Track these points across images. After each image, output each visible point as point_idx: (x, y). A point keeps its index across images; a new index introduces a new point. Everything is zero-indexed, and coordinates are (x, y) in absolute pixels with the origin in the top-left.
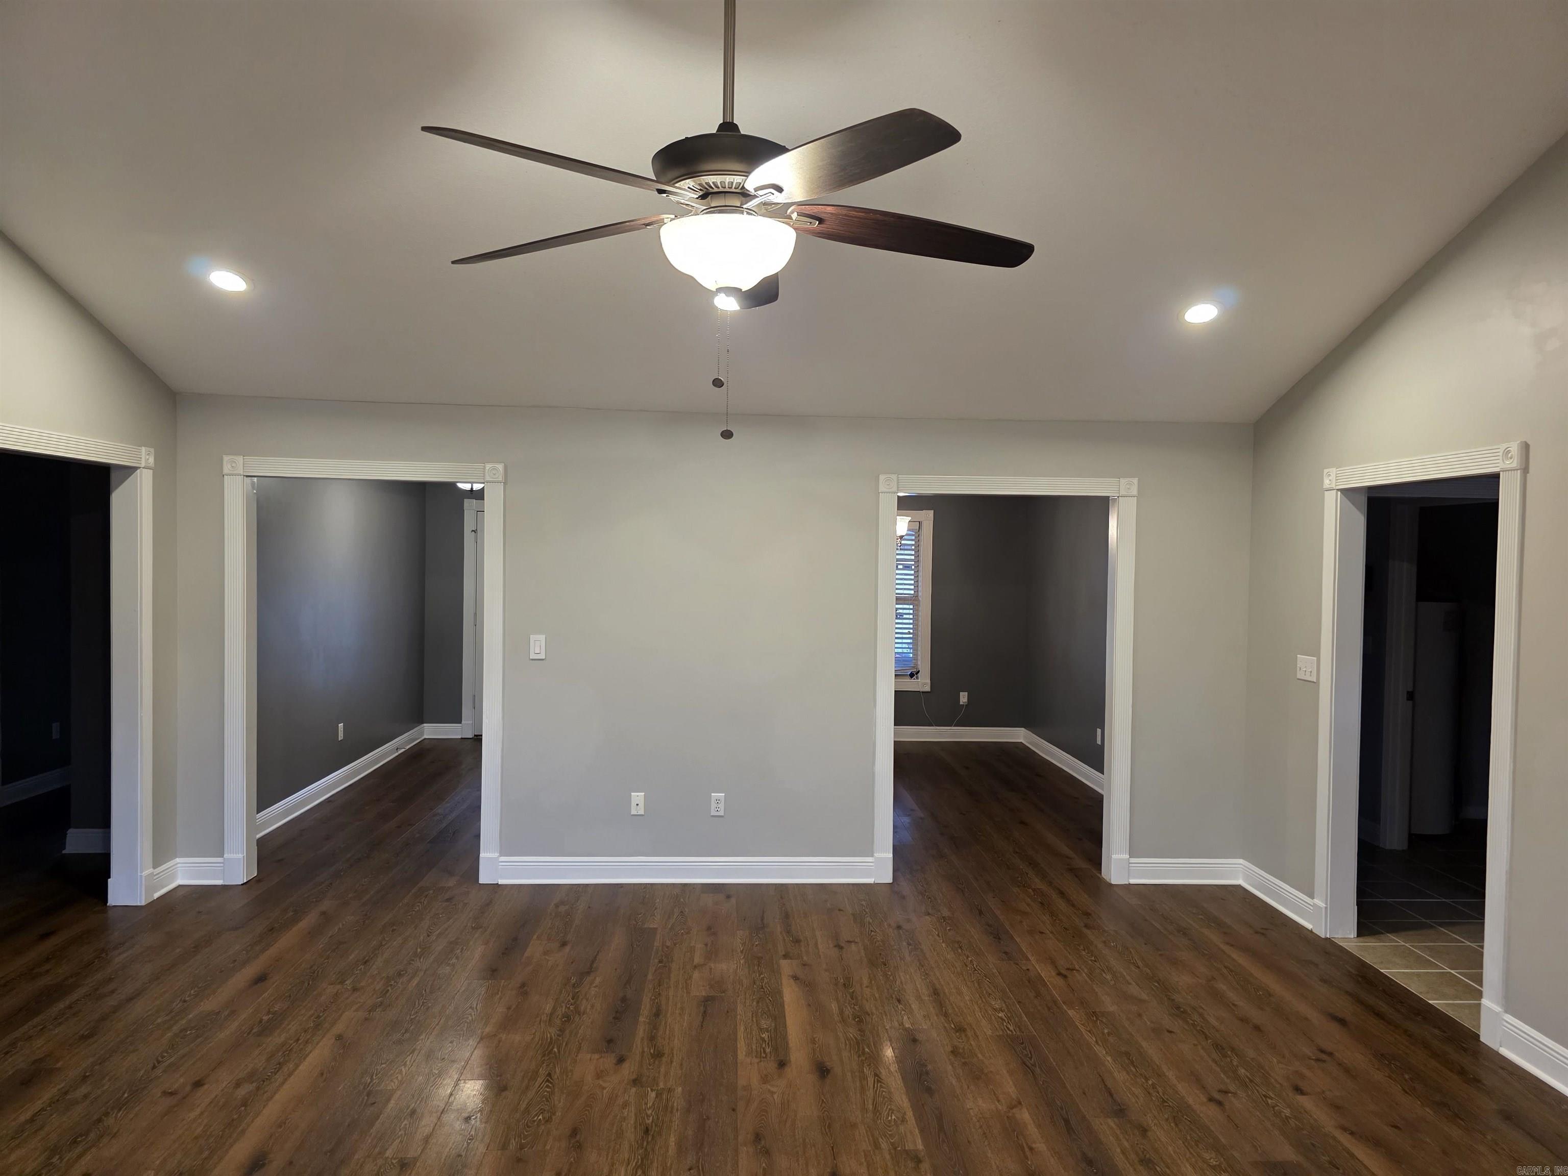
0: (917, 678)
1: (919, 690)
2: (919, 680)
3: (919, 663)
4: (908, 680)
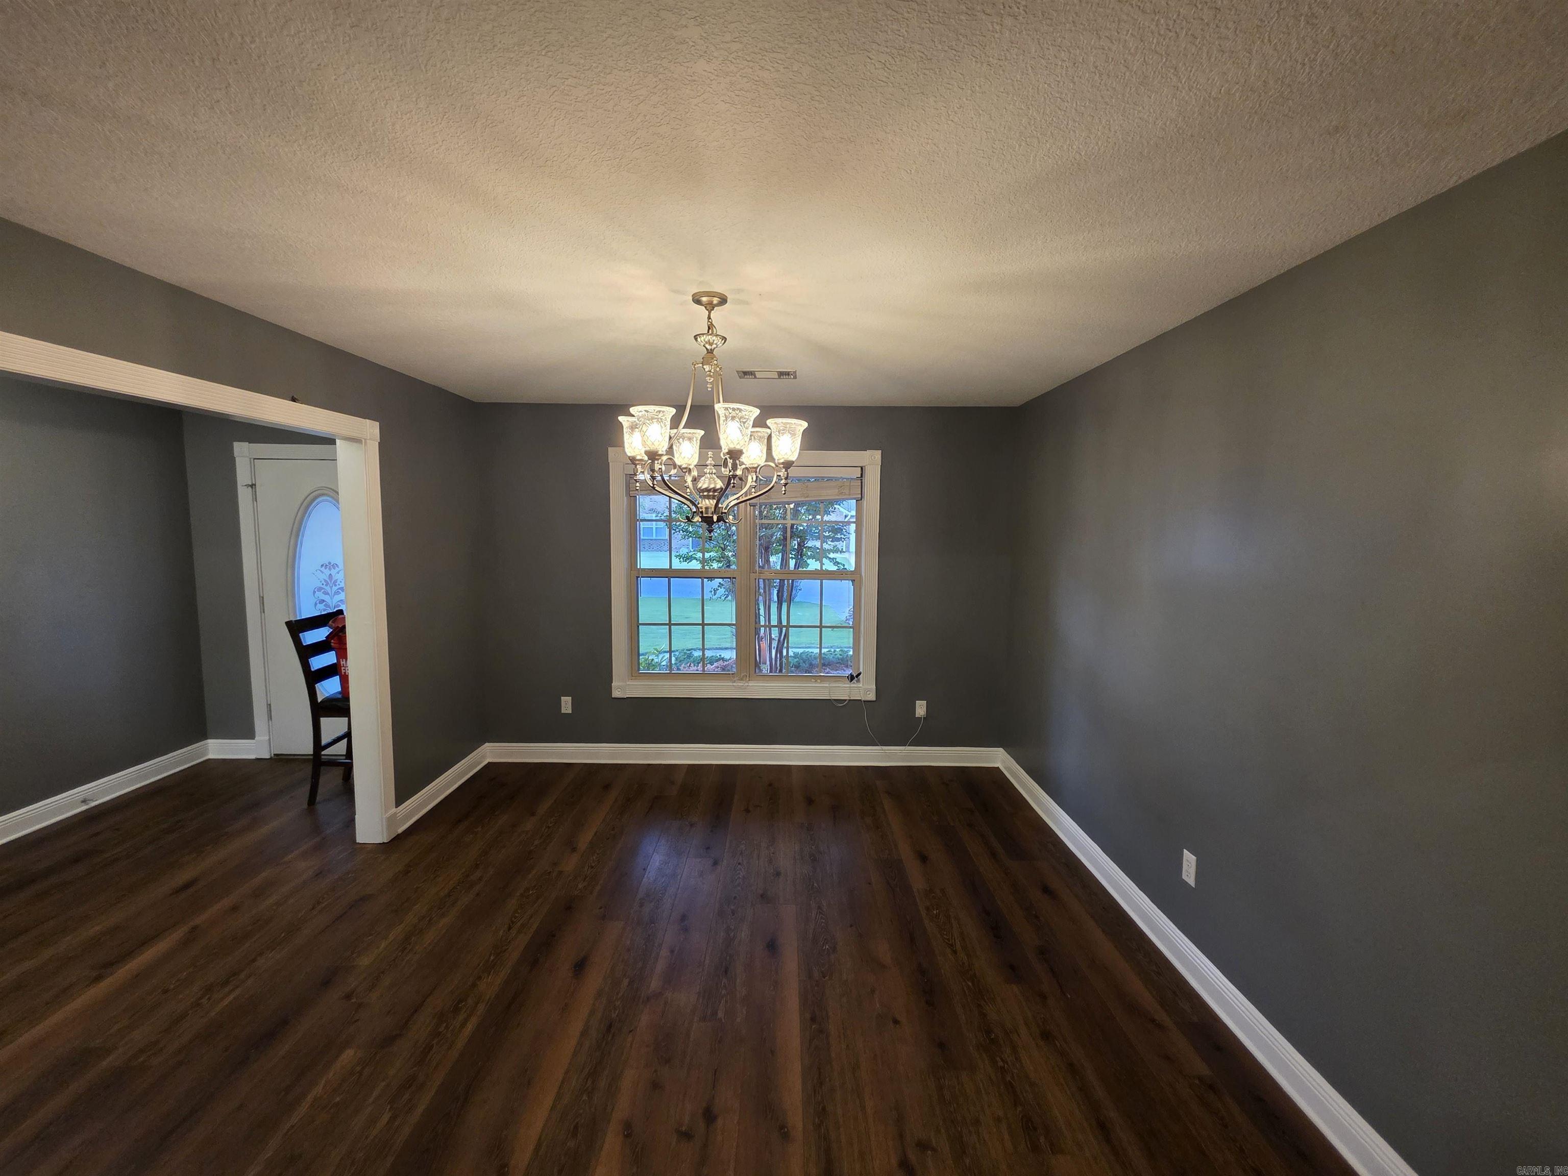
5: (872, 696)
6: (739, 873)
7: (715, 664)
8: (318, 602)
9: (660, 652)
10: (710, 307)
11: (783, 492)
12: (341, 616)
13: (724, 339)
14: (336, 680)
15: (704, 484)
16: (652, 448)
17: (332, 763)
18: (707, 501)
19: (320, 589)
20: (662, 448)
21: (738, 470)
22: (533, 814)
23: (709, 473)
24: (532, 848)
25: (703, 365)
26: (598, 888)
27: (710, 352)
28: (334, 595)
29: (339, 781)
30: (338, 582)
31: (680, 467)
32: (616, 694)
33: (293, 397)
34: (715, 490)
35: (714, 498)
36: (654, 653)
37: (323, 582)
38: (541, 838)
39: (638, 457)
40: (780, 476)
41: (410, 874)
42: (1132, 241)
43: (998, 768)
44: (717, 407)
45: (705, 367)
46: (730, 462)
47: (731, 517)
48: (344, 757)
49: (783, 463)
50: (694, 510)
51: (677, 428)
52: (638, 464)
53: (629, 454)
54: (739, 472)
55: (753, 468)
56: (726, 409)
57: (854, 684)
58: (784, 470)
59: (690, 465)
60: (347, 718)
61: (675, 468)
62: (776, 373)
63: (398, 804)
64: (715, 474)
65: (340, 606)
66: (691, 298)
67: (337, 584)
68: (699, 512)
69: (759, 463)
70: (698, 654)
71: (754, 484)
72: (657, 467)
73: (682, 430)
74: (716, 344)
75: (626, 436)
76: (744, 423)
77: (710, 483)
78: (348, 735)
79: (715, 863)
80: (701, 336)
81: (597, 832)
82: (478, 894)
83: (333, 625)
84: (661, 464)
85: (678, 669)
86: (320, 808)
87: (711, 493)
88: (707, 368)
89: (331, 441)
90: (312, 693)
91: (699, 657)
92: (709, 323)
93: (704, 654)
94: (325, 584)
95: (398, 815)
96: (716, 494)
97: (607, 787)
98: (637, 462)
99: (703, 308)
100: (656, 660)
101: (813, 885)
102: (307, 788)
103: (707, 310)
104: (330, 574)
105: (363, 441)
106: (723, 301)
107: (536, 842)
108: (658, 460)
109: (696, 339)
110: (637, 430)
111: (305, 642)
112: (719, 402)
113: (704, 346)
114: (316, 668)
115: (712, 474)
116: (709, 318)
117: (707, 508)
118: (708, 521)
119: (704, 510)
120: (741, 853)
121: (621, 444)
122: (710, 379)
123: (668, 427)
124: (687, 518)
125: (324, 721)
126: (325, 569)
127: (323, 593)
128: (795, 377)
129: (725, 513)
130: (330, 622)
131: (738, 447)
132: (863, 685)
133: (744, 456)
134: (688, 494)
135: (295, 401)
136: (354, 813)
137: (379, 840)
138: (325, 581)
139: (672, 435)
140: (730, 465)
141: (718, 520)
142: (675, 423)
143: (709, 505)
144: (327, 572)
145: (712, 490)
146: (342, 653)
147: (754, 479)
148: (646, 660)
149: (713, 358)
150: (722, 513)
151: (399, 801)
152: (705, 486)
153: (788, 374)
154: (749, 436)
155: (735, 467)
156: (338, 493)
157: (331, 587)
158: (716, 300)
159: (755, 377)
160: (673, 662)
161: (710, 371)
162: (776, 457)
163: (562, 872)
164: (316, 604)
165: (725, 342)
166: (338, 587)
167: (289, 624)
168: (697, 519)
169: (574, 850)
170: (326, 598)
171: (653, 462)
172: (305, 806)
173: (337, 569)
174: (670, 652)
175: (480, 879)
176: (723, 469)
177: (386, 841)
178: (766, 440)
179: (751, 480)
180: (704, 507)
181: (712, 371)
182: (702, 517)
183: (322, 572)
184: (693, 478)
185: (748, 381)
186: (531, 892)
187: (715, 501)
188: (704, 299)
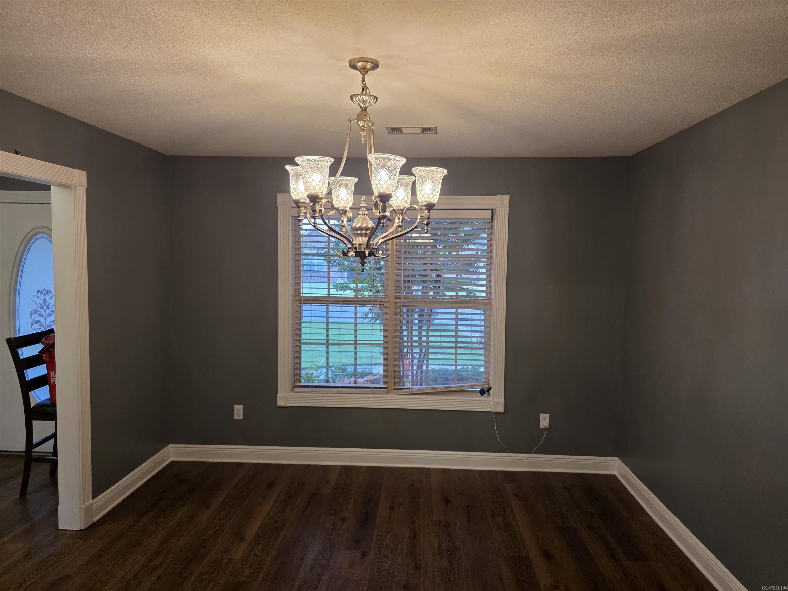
0: (489, 395)
1: (490, 410)
2: (491, 399)
3: (491, 378)
4: (478, 398)
5: (501, 409)
6: (385, 566)
7: (365, 378)
8: (34, 322)
9: (319, 368)
10: (364, 71)
11: (426, 231)
12: (52, 335)
13: (376, 99)
14: (46, 388)
15: (357, 224)
16: (314, 192)
17: (41, 459)
18: (360, 238)
19: (36, 312)
20: (322, 191)
21: (387, 212)
22: (208, 507)
23: (362, 215)
24: (206, 537)
25: (357, 122)
26: (262, 575)
27: (364, 109)
28: (47, 317)
29: (47, 474)
30: (51, 306)
31: (337, 209)
32: (281, 403)
33: (16, 150)
34: (367, 229)
35: (366, 235)
36: (313, 368)
37: (39, 306)
38: (214, 528)
39: (302, 201)
40: (423, 216)
41: (102, 558)
42: (740, 5)
43: (615, 476)
44: (369, 156)
45: (359, 122)
46: (380, 204)
47: (380, 252)
48: (51, 455)
49: (425, 206)
50: (349, 246)
51: (334, 176)
52: (302, 206)
53: (294, 198)
54: (388, 214)
55: (400, 210)
56: (377, 158)
57: (484, 398)
58: (426, 212)
59: (346, 207)
60: (55, 421)
61: (333, 210)
62: (420, 129)
63: (94, 496)
64: (367, 215)
65: (52, 326)
66: (348, 64)
67: (50, 307)
68: (353, 247)
69: (405, 205)
70: (350, 369)
71: (400, 224)
72: (317, 208)
73: (339, 178)
74: (369, 103)
75: (292, 183)
76: (393, 170)
77: (363, 223)
78: (54, 436)
79: (364, 555)
80: (357, 96)
81: (261, 525)
82: (159, 578)
83: (45, 341)
84: (321, 206)
85: (334, 382)
86: (30, 498)
87: (364, 232)
88: (361, 123)
89: (47, 188)
90: (26, 400)
91: (352, 371)
92: (363, 85)
93: (356, 370)
94: (40, 307)
95: (94, 506)
96: (368, 232)
97: (271, 485)
98: (301, 205)
99: (358, 72)
100: (315, 374)
101: (450, 577)
102: (19, 480)
103: (362, 74)
104: (45, 299)
105: (73, 186)
106: (376, 66)
107: (210, 533)
108: (318, 202)
109: (352, 99)
110: (301, 177)
111: (22, 355)
112: (371, 152)
113: (359, 105)
114: (30, 378)
115: (364, 215)
116: (363, 80)
117: (360, 245)
118: (361, 255)
119: (357, 246)
120: (387, 547)
121: (287, 190)
122: (363, 134)
123: (328, 175)
124: (343, 252)
125: (35, 423)
126: (41, 294)
127: (38, 315)
128: (436, 133)
129: (376, 249)
130: (43, 340)
131: (387, 191)
132: (493, 399)
133: (391, 199)
134: (344, 232)
135: (17, 154)
136: (57, 504)
137: (77, 527)
138: (40, 304)
139: (331, 182)
140: (380, 207)
141: (370, 255)
142: (333, 171)
143: (362, 242)
144: (42, 297)
145: (365, 229)
146: (51, 366)
147: (401, 219)
148: (307, 374)
149: (366, 115)
150: (373, 249)
151: (95, 494)
152: (359, 225)
153: (430, 130)
154: (396, 182)
155: (384, 209)
156: (51, 230)
157: (45, 310)
158: (369, 65)
159: (402, 133)
160: (330, 376)
161: (364, 126)
162: (420, 200)
163: (231, 559)
164: (32, 324)
165: (376, 101)
166: (51, 310)
167: (9, 341)
168: (352, 253)
169: (242, 540)
170: (41, 319)
171: (314, 204)
172: (18, 496)
173: (50, 295)
174: (327, 367)
175: (161, 564)
176: (374, 211)
177: (83, 529)
178: (411, 186)
179: (397, 220)
180: (357, 244)
181: (366, 126)
182: (356, 252)
183: (38, 297)
184: (348, 218)
185: (396, 136)
186: (204, 577)
187: (367, 239)
188: (359, 64)
